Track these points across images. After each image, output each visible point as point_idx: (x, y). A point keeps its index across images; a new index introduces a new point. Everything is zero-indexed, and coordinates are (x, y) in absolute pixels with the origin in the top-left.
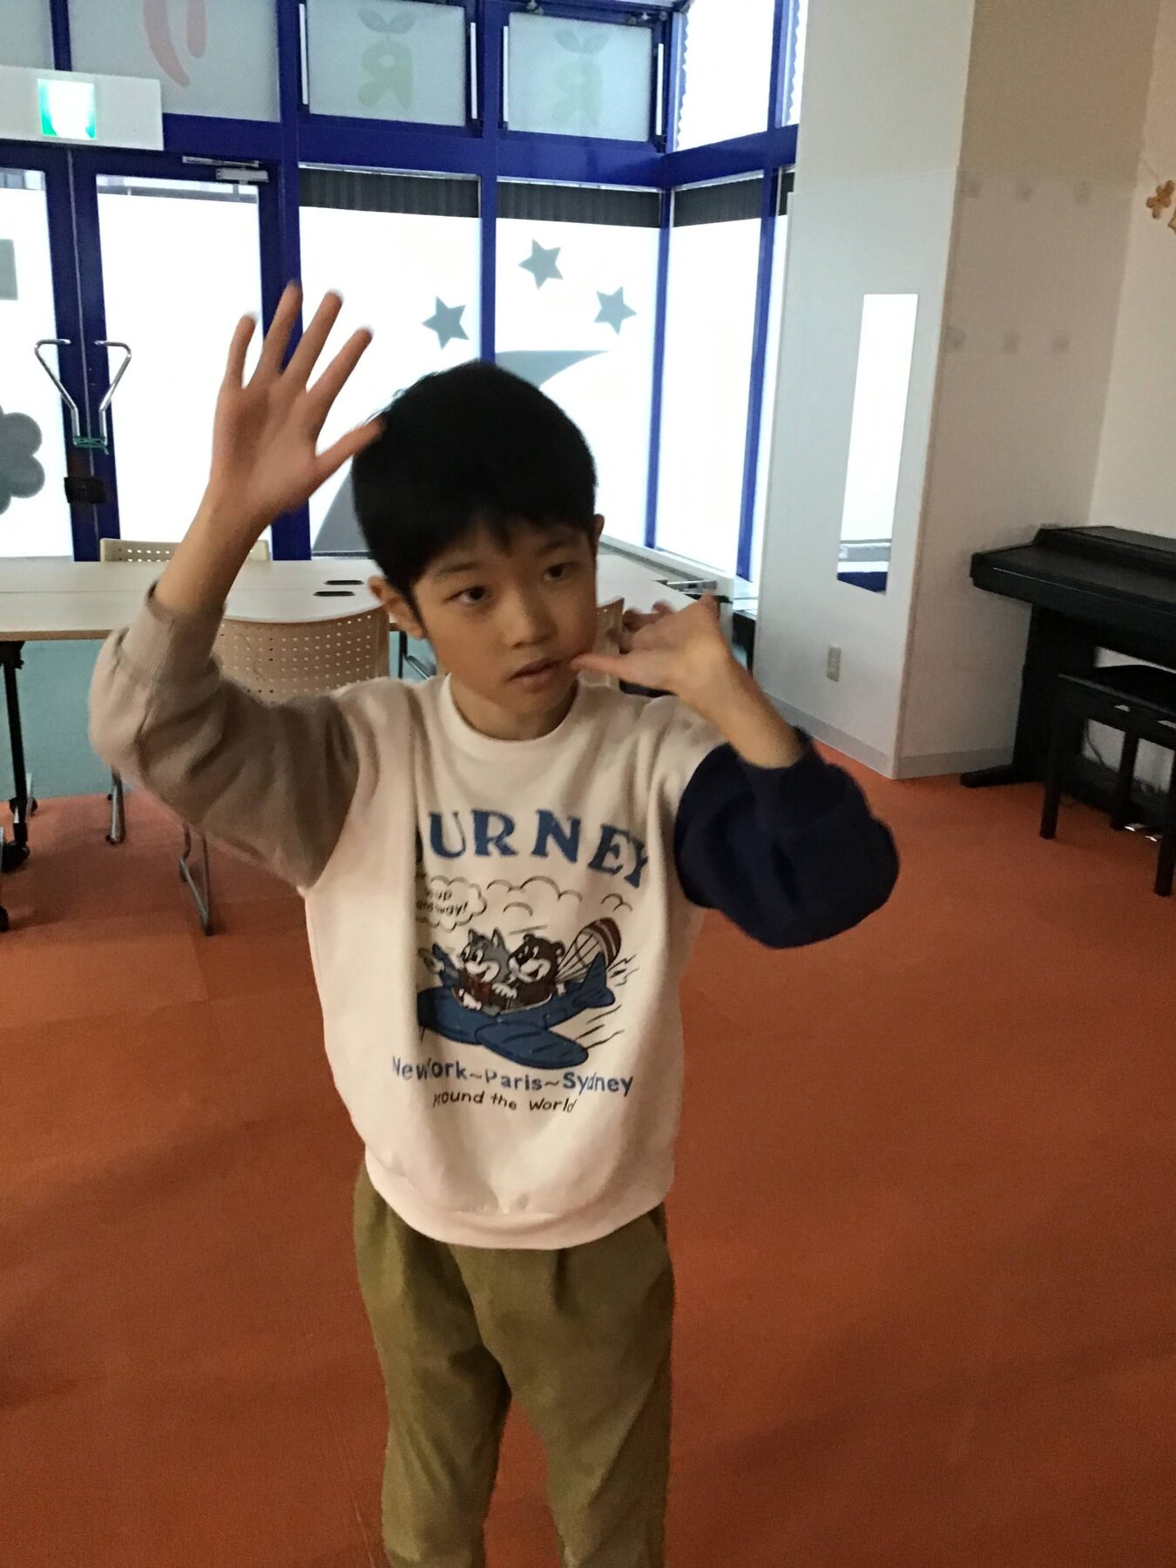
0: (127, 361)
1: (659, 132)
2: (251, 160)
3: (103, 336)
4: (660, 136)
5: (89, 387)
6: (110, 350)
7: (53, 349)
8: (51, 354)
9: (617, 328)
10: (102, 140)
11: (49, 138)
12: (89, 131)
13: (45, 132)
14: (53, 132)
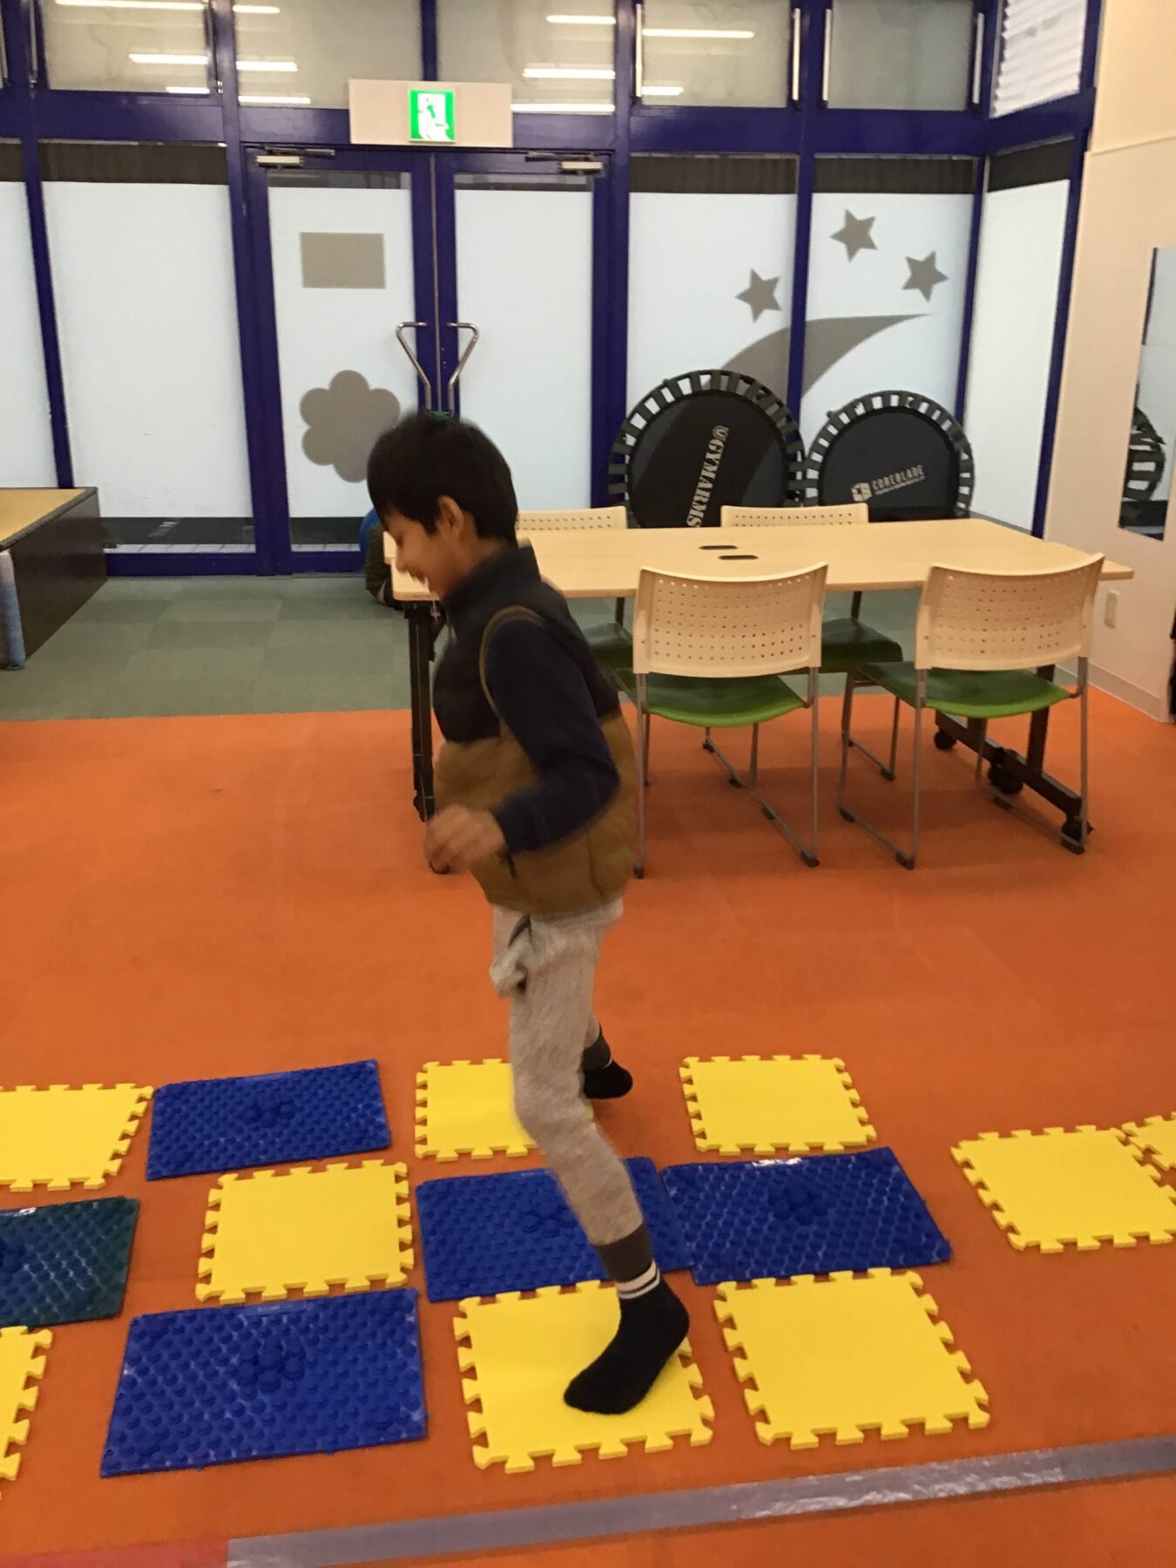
0: (474, 341)
1: (976, 99)
2: (589, 151)
3: (454, 318)
4: (977, 105)
5: (441, 364)
6: (461, 331)
7: (412, 330)
8: (409, 336)
9: (927, 294)
10: (459, 142)
11: (416, 141)
12: (450, 133)
13: (414, 136)
14: (418, 135)
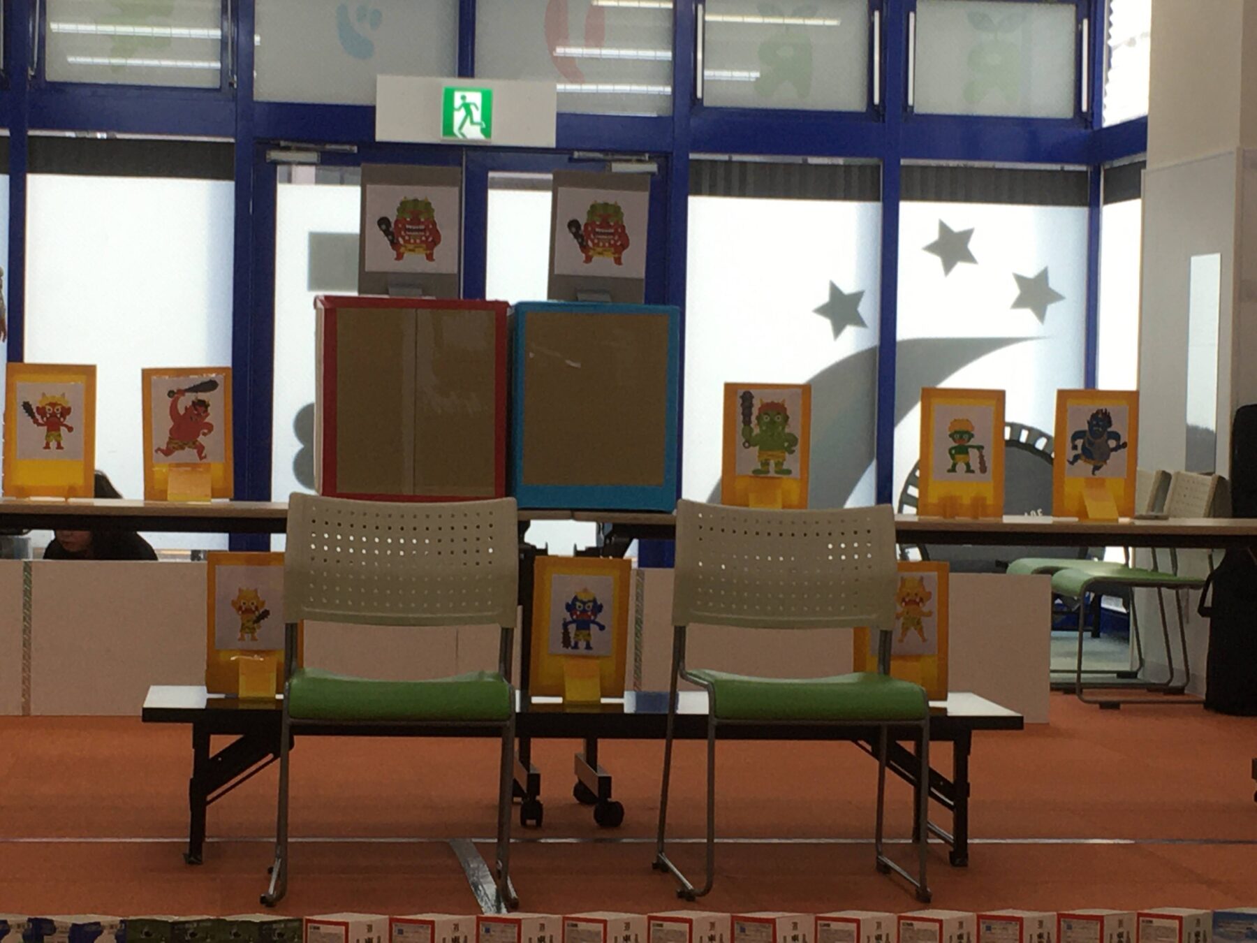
1: (1085, 108)
2: (643, 153)
4: (1086, 113)
9: (1041, 315)
10: (497, 140)
11: (448, 140)
12: (486, 131)
13: (445, 134)
14: (453, 134)
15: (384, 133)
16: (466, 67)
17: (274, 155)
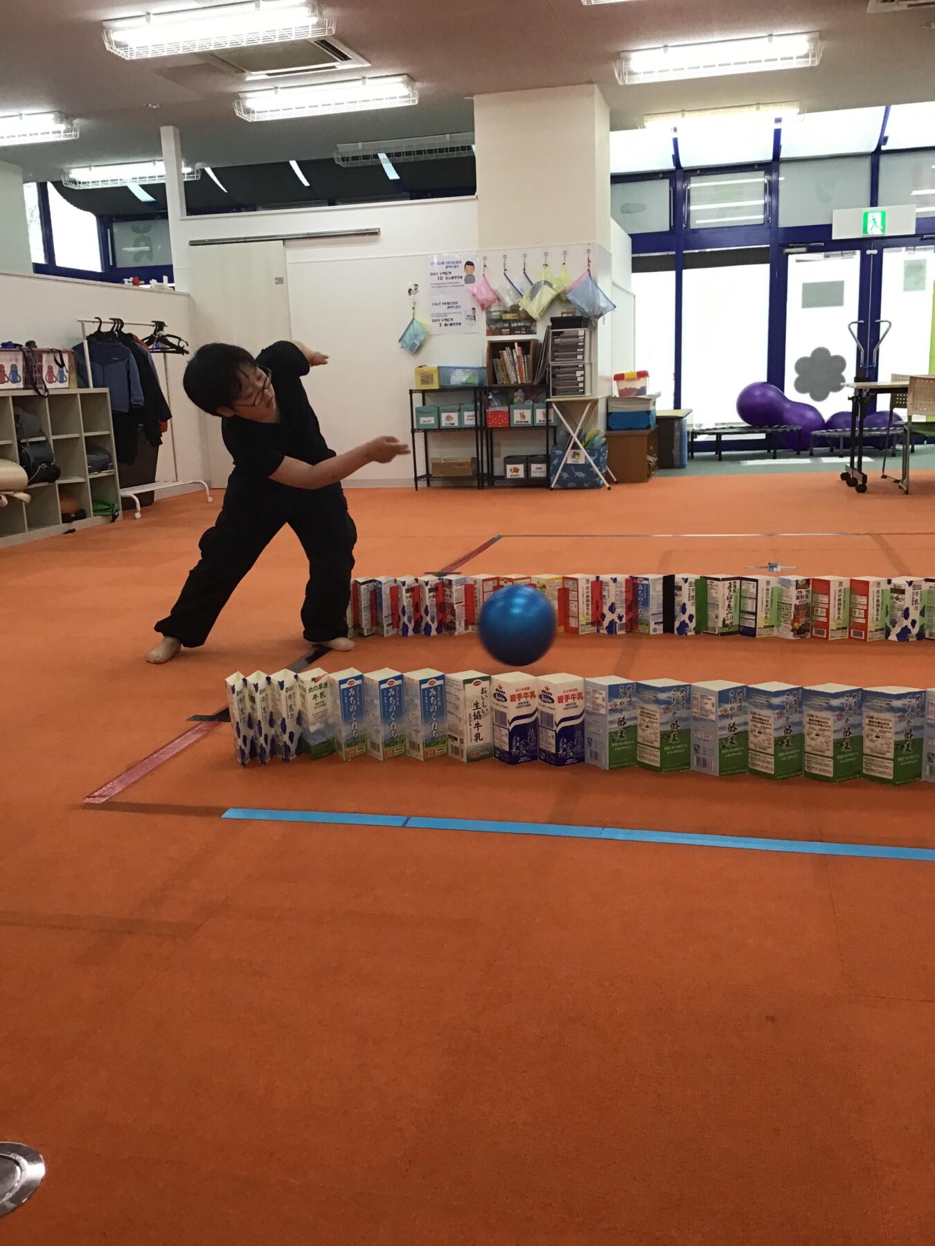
0: (888, 330)
3: (879, 318)
5: (870, 341)
6: (881, 324)
7: (856, 325)
8: (855, 328)
10: (887, 234)
11: (866, 236)
12: (883, 230)
13: (864, 233)
14: (867, 233)
15: (836, 236)
16: (874, 202)
17: (787, 250)
